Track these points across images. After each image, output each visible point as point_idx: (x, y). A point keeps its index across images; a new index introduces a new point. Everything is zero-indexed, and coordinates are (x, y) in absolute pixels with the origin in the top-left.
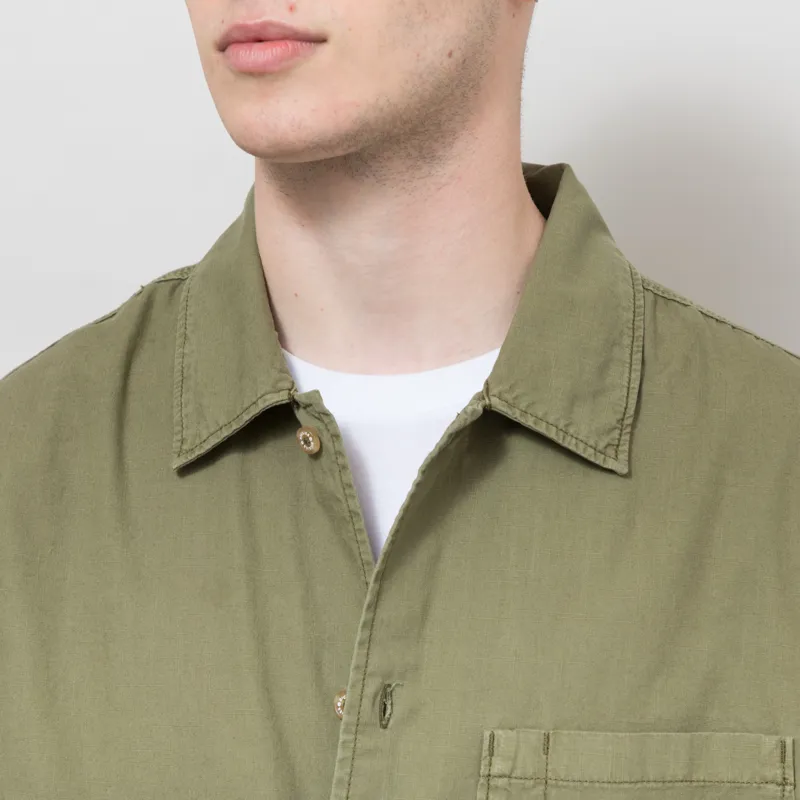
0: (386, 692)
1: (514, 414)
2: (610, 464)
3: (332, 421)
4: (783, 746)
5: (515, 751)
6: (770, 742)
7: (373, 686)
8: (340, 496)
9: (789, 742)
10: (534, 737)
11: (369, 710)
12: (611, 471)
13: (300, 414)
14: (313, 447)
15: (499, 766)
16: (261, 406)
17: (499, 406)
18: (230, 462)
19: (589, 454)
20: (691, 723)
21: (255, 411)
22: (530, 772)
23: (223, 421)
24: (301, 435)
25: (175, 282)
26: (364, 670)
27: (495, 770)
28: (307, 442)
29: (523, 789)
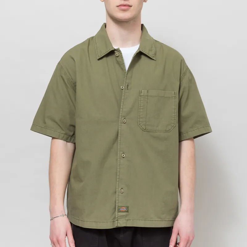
0: (128, 86)
1: (143, 52)
2: (154, 59)
3: (121, 52)
4: (175, 93)
5: (144, 92)
6: (173, 92)
7: (127, 84)
8: (121, 61)
9: (176, 92)
10: (146, 91)
11: (126, 87)
12: (154, 60)
13: (115, 51)
14: (118, 55)
15: (142, 94)
16: (111, 50)
17: (141, 51)
18: (105, 59)
19: (151, 57)
20: (164, 90)
21: (110, 51)
22: (146, 95)
23: (104, 52)
24: (116, 54)
25: (92, 38)
26: (126, 82)
27: (142, 95)
28: (117, 55)
29: (145, 97)
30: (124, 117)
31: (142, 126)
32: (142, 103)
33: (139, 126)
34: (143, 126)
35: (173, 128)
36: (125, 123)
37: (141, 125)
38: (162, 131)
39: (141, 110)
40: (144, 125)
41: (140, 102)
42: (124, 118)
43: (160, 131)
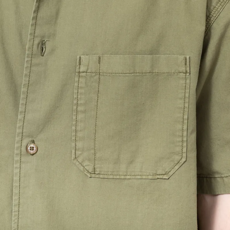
0: (43, 43)
4: (186, 59)
6: (181, 58)
9: (188, 57)
10: (95, 58)
11: (36, 50)
20: (153, 52)
22: (93, 71)
26: (33, 35)
27: (81, 70)
29: (91, 77)
30: (29, 136)
31: (83, 161)
32: (81, 93)
33: (75, 161)
34: (86, 163)
35: (177, 167)
36: (33, 154)
37: (80, 160)
38: (144, 177)
39: (80, 116)
40: (89, 160)
41: (76, 91)
42: (31, 139)
43: (139, 177)
